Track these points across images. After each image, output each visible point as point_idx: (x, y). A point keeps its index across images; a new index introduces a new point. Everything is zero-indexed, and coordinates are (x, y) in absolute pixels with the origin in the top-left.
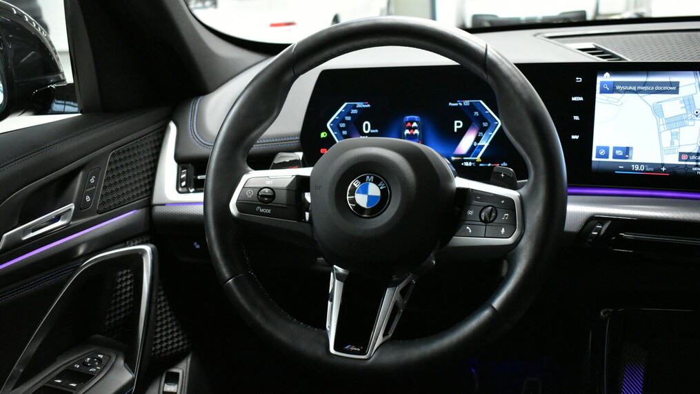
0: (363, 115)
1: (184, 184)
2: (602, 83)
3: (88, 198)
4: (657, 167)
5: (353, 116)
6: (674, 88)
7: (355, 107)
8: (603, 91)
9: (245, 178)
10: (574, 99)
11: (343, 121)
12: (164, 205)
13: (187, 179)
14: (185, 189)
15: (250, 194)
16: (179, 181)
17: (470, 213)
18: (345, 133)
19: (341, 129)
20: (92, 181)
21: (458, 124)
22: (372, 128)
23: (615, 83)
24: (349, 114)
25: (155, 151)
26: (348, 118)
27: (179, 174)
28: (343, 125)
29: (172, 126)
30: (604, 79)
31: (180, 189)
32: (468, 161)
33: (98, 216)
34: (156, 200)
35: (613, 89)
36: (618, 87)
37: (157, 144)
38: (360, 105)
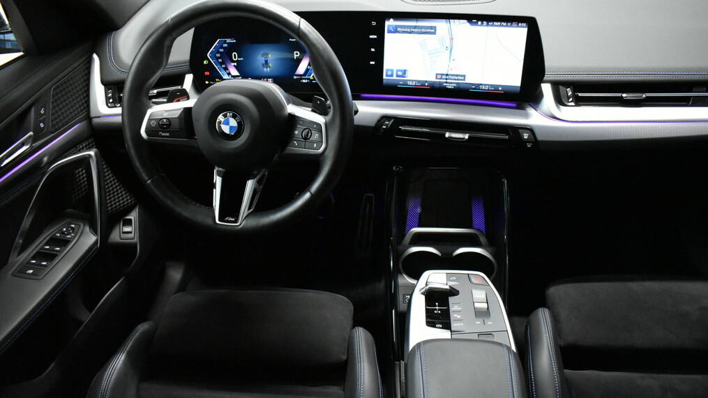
0: (232, 48)
1: (111, 101)
2: (389, 26)
3: (42, 125)
4: (423, 83)
5: (224, 48)
6: (433, 31)
7: (225, 42)
8: (389, 32)
9: (149, 112)
10: (371, 37)
11: (218, 52)
12: (99, 117)
13: (113, 97)
14: (113, 105)
15: (154, 124)
16: (107, 99)
17: (296, 132)
18: (220, 60)
19: (218, 58)
20: (42, 112)
21: (297, 54)
22: (238, 57)
23: (397, 26)
24: (222, 47)
25: (86, 78)
26: (222, 50)
27: (106, 94)
28: (218, 55)
29: (95, 56)
30: (390, 23)
31: (109, 105)
32: (305, 79)
33: (52, 135)
34: (93, 114)
35: (395, 31)
36: (399, 29)
37: (86, 72)
38: (229, 41)
